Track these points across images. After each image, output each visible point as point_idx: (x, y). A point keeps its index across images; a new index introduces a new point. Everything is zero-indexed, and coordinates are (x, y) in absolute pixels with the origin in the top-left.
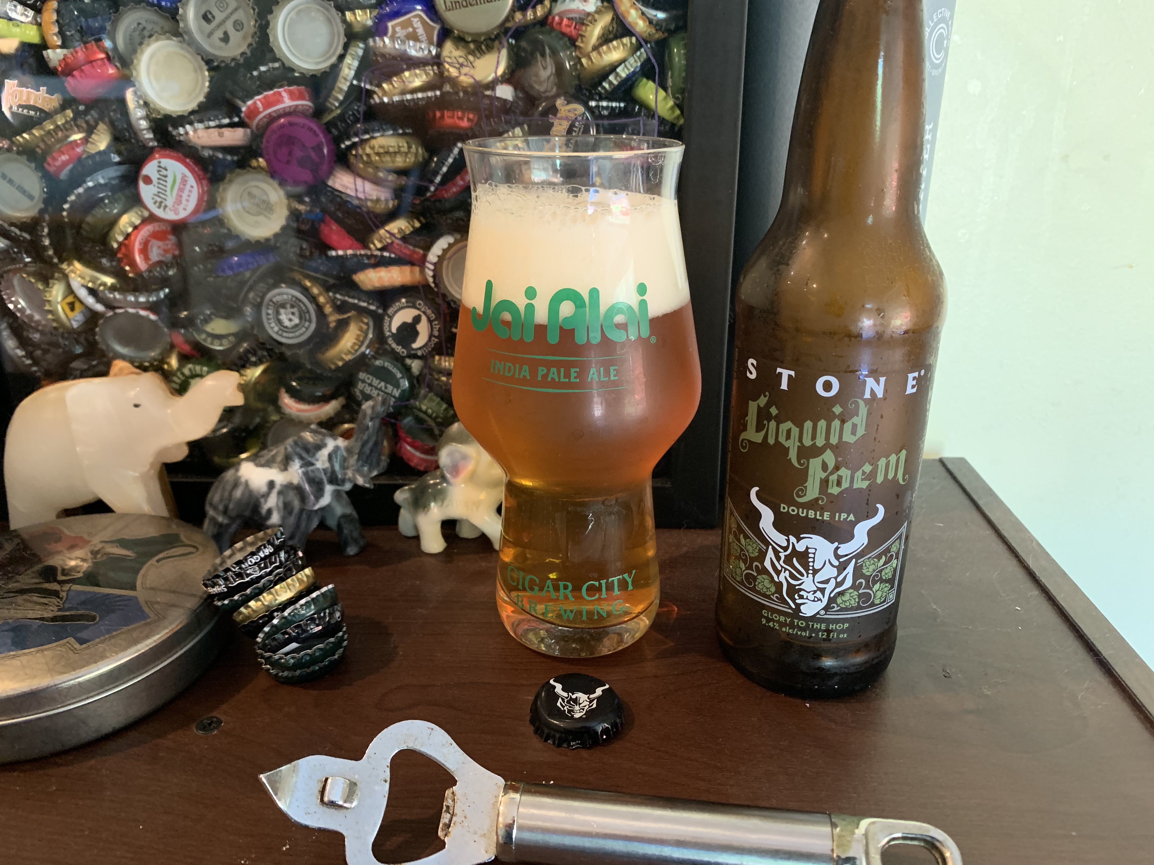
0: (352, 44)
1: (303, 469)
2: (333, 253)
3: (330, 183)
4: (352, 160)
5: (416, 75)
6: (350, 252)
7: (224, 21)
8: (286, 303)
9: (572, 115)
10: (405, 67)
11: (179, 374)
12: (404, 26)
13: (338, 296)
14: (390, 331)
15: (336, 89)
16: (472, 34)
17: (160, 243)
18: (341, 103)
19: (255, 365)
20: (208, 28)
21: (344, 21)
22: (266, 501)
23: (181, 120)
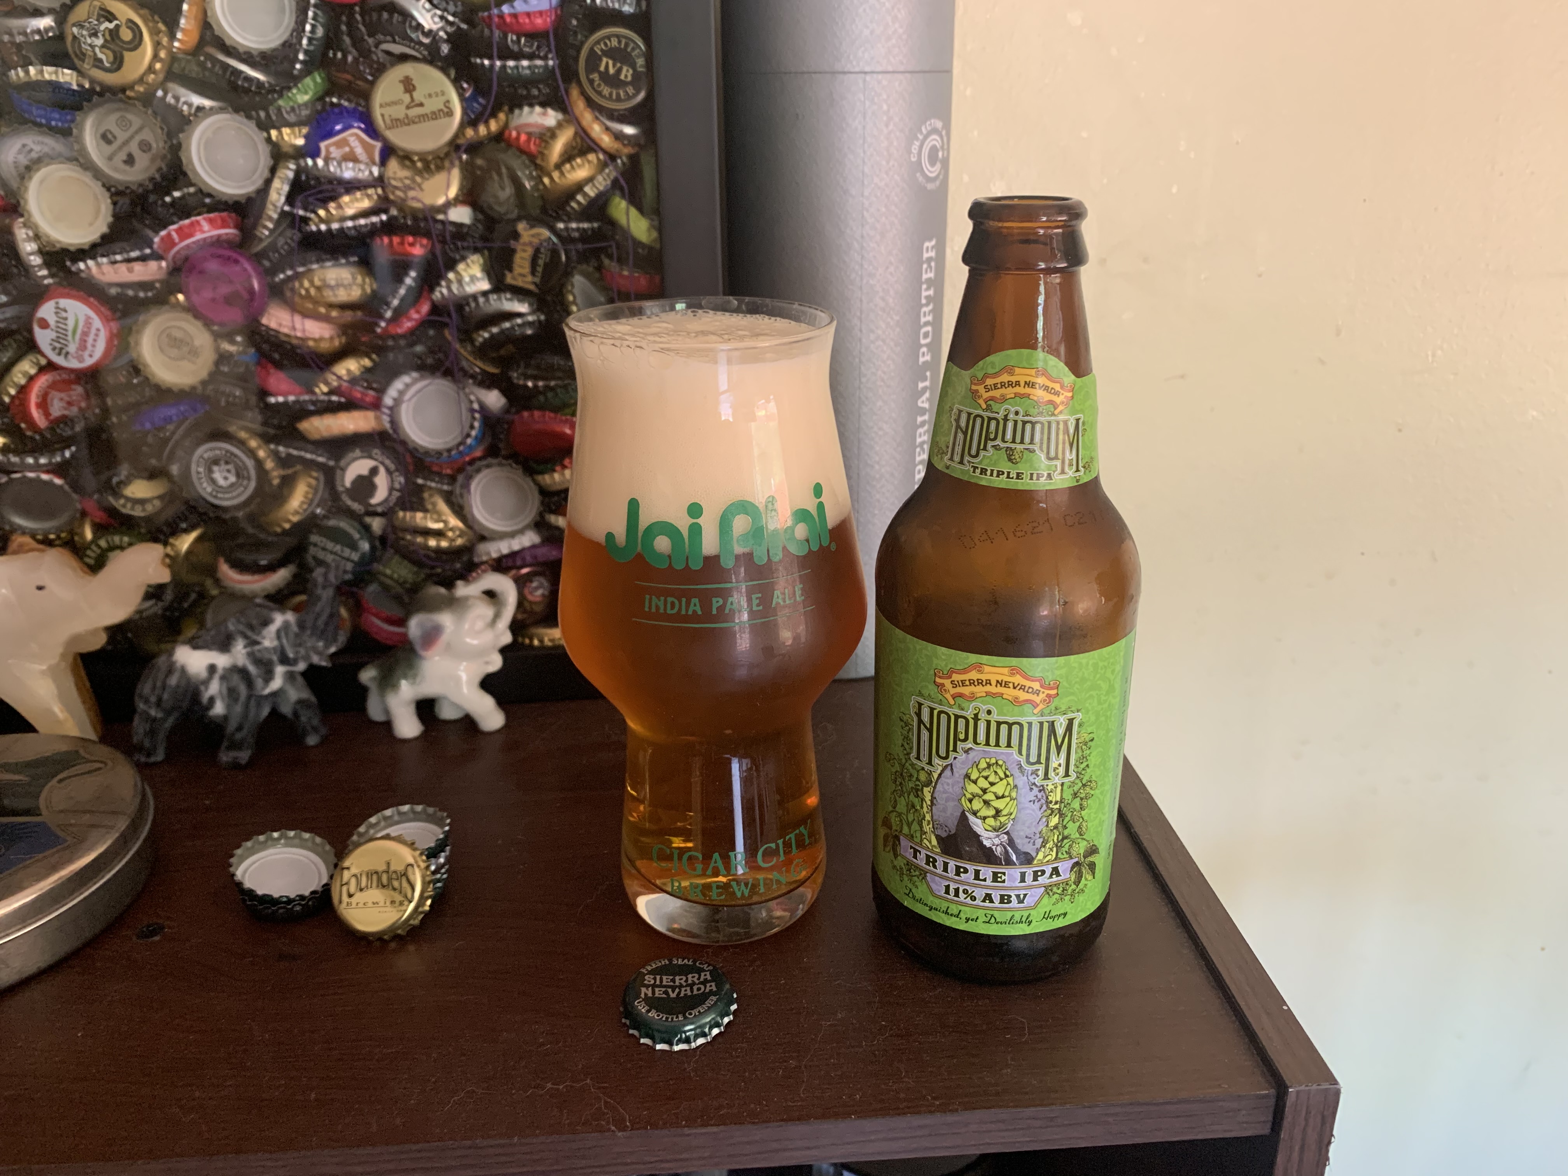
0: (281, 165)
1: (249, 649)
2: (272, 400)
3: (264, 321)
4: (288, 294)
5: (357, 200)
6: (291, 398)
7: (126, 143)
8: (220, 460)
9: (536, 241)
10: (342, 190)
11: (94, 547)
12: (338, 145)
13: (281, 449)
14: (343, 486)
15: (264, 216)
16: (417, 154)
17: (63, 395)
18: (272, 231)
19: (186, 531)
20: (108, 149)
21: (269, 140)
22: (207, 688)
23: (82, 254)
